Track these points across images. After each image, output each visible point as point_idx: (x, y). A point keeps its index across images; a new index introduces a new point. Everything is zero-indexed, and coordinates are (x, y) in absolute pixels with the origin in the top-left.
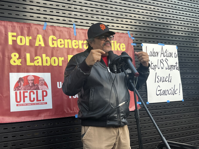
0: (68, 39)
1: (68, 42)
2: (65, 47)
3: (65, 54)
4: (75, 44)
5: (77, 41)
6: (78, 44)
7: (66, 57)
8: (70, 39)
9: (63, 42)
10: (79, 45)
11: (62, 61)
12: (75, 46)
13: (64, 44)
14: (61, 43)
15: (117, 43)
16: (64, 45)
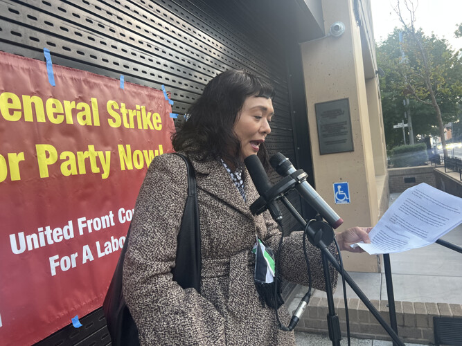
0: (32, 94)
1: (33, 104)
2: (26, 120)
3: (28, 142)
4: (55, 110)
5: (58, 103)
6: (63, 112)
7: (32, 152)
8: (39, 94)
9: (16, 104)
10: (64, 114)
11: (21, 163)
12: (55, 115)
13: (22, 110)
14: (12, 106)
15: (147, 111)
16: (20, 113)
